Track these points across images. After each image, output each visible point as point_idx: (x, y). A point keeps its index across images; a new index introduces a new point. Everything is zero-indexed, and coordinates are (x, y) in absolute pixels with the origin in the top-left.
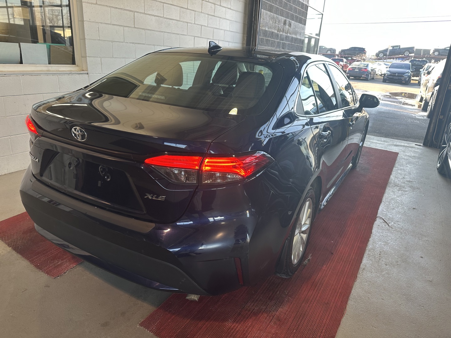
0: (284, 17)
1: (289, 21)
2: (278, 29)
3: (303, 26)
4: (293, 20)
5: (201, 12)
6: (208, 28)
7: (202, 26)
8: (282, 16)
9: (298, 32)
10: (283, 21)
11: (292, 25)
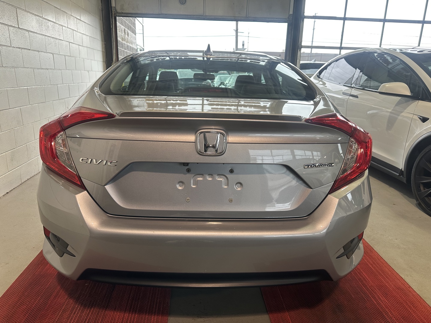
0: (124, 26)
1: (127, 31)
2: (122, 38)
3: (135, 35)
4: (129, 30)
5: (71, 15)
6: (78, 33)
7: (73, 30)
8: (122, 25)
9: (133, 42)
10: (123, 30)
11: (129, 34)
